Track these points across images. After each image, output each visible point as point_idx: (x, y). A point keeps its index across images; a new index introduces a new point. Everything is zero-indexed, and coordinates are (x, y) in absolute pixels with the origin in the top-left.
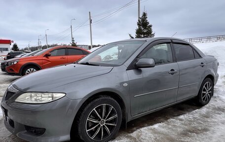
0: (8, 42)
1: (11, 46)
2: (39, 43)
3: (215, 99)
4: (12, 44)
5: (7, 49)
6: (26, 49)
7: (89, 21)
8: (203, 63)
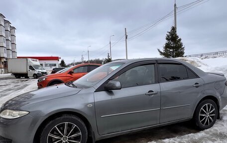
2: (82, 59)
3: (223, 123)
5: (55, 65)
7: (125, 37)
8: (197, 84)
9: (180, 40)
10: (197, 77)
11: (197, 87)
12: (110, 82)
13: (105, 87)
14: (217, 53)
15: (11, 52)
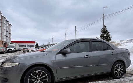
0: (34, 42)
1: (35, 45)
2: (49, 43)
4: (36, 43)
5: (33, 46)
6: (42, 46)
7: (75, 31)
8: (113, 53)
9: (109, 33)
10: (113, 49)
11: (113, 55)
12: (65, 49)
13: (62, 52)
14: (127, 40)
15: (8, 38)
